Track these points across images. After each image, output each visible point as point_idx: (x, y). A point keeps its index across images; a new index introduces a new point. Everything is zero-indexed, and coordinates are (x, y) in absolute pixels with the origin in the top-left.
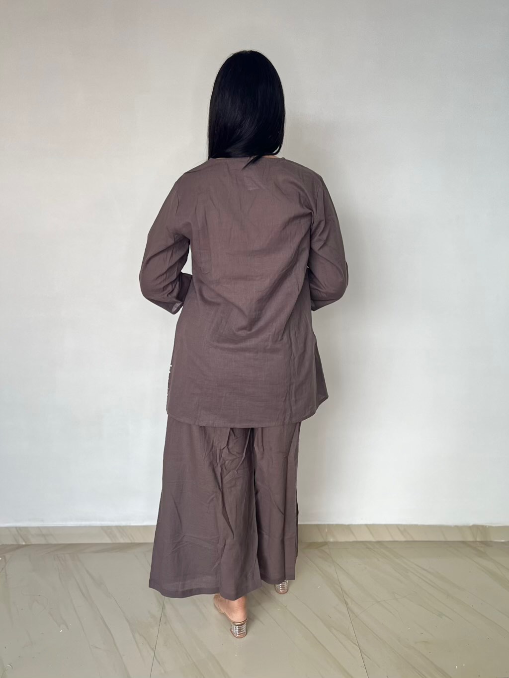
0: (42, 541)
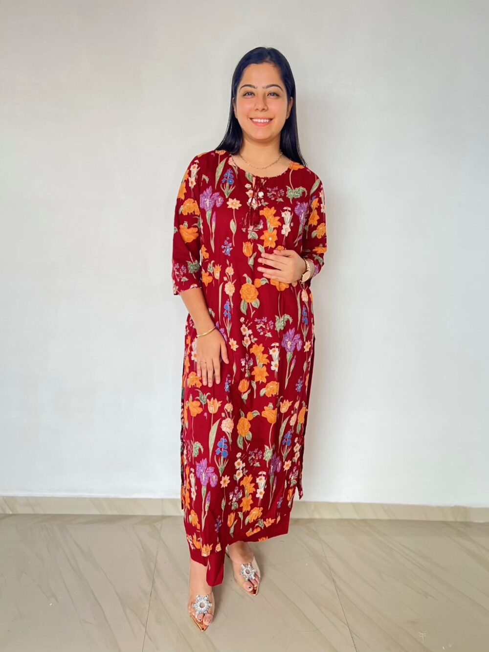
0: (29, 511)
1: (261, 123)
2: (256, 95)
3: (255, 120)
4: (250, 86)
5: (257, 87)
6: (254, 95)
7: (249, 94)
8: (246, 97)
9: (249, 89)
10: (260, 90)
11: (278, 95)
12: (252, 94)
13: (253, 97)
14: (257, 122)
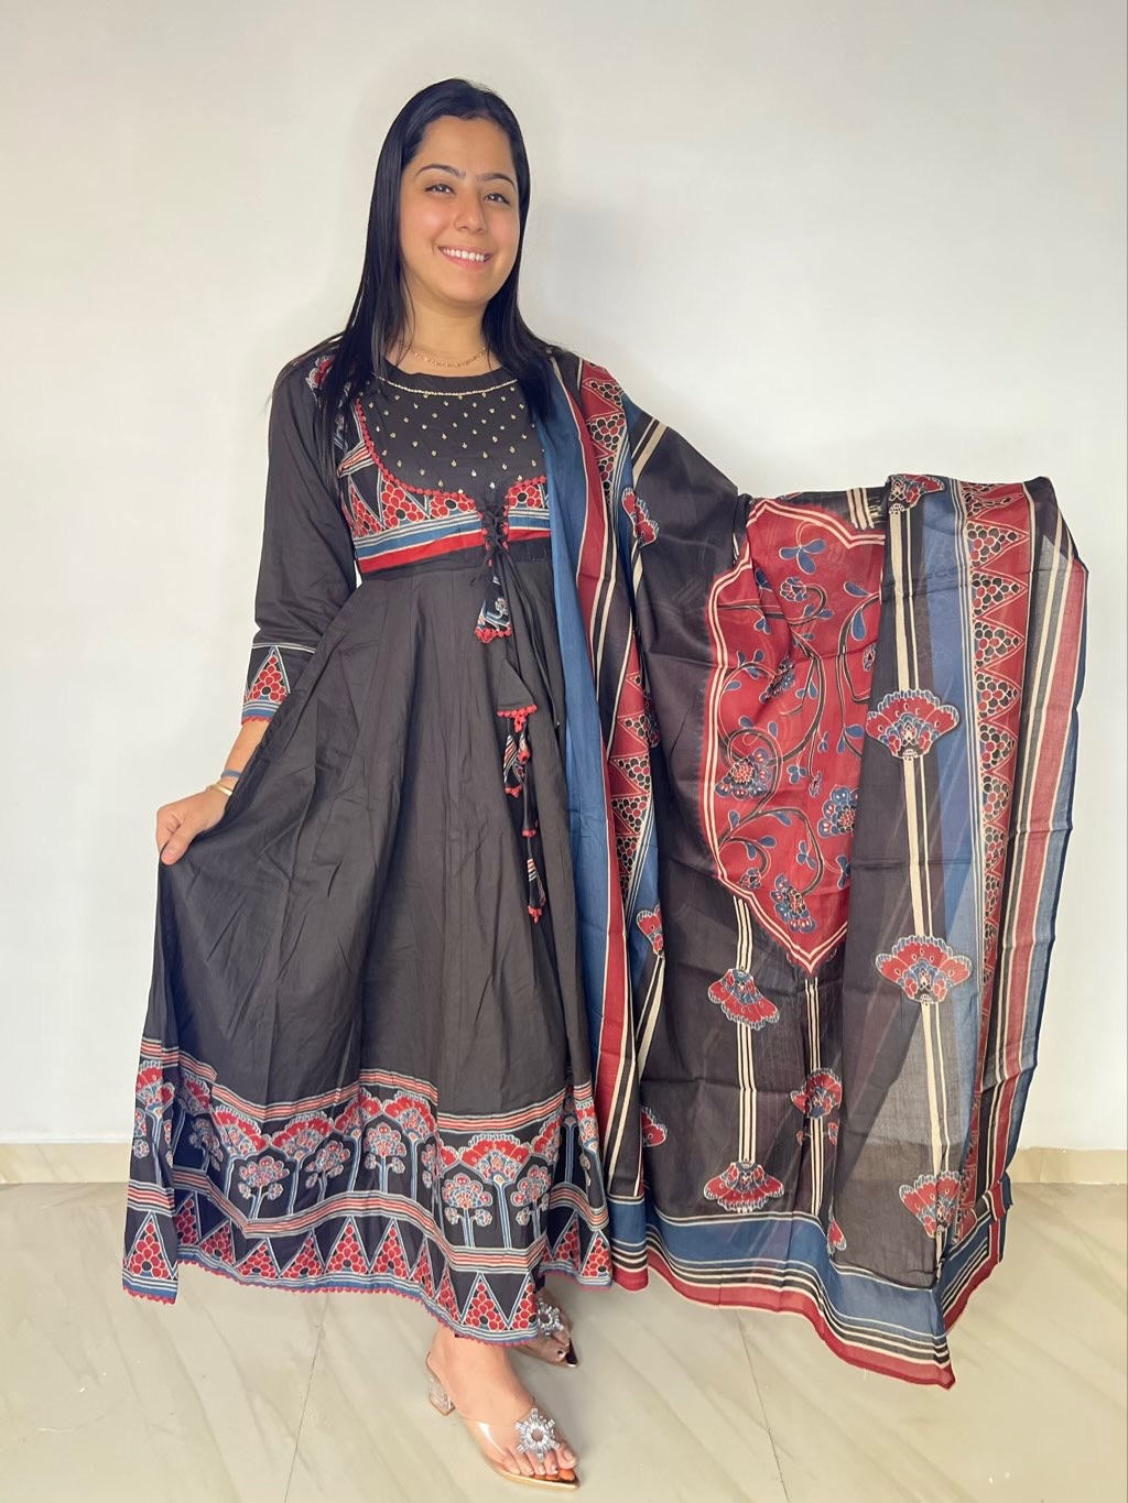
0: (45, 1177)
1: (467, 260)
2: (457, 191)
3: (453, 253)
4: (445, 168)
5: (464, 175)
6: (452, 190)
7: (437, 189)
9: (437, 175)
10: (466, 184)
11: (504, 199)
12: (445, 187)
13: (450, 198)
14: (461, 258)
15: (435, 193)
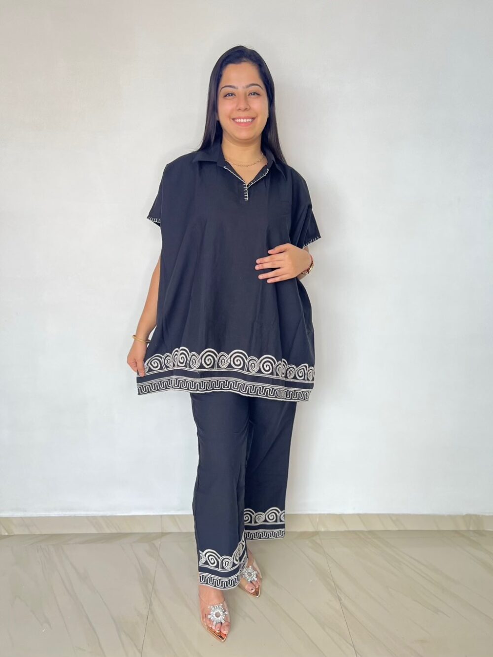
0: (25, 532)
2: (237, 95)
3: (237, 120)
4: (230, 87)
6: (235, 95)
8: (227, 98)
10: (240, 91)
11: (258, 94)
13: (234, 98)
14: (240, 122)
15: (227, 97)
